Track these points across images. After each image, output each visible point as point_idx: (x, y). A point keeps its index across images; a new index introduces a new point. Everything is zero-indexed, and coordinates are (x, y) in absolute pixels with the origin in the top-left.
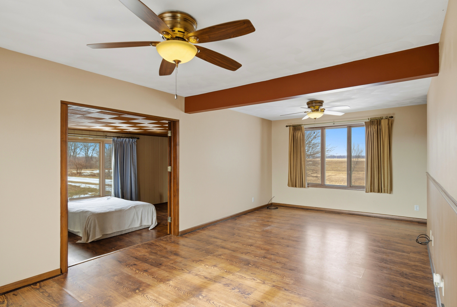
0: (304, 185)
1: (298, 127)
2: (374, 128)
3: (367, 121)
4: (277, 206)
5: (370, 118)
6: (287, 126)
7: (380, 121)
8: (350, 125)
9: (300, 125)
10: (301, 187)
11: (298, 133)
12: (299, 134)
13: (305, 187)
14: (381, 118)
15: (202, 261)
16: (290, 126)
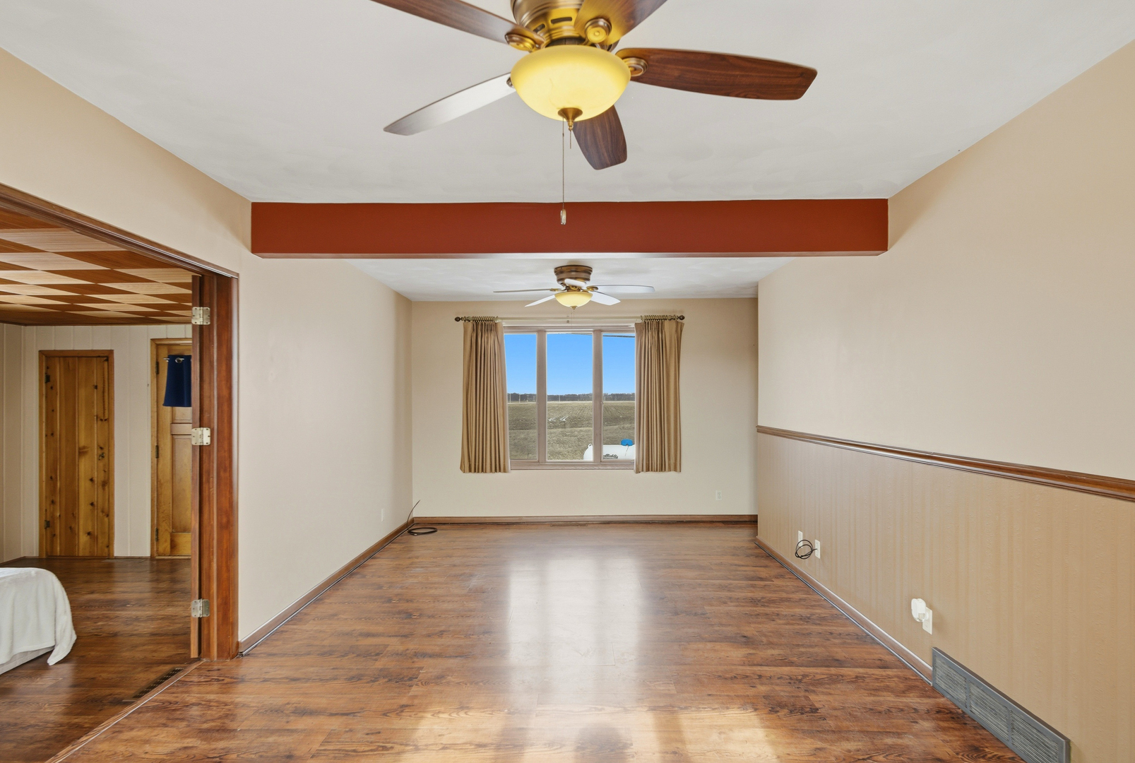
0: (504, 465)
1: (487, 323)
2: (651, 337)
3: (639, 321)
4: (432, 526)
5: (643, 316)
6: (457, 319)
7: (662, 323)
8: (599, 328)
9: (492, 320)
10: (496, 471)
11: (488, 338)
12: (489, 341)
13: (505, 471)
14: (664, 318)
15: (410, 706)
16: (466, 320)
